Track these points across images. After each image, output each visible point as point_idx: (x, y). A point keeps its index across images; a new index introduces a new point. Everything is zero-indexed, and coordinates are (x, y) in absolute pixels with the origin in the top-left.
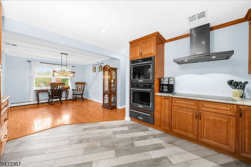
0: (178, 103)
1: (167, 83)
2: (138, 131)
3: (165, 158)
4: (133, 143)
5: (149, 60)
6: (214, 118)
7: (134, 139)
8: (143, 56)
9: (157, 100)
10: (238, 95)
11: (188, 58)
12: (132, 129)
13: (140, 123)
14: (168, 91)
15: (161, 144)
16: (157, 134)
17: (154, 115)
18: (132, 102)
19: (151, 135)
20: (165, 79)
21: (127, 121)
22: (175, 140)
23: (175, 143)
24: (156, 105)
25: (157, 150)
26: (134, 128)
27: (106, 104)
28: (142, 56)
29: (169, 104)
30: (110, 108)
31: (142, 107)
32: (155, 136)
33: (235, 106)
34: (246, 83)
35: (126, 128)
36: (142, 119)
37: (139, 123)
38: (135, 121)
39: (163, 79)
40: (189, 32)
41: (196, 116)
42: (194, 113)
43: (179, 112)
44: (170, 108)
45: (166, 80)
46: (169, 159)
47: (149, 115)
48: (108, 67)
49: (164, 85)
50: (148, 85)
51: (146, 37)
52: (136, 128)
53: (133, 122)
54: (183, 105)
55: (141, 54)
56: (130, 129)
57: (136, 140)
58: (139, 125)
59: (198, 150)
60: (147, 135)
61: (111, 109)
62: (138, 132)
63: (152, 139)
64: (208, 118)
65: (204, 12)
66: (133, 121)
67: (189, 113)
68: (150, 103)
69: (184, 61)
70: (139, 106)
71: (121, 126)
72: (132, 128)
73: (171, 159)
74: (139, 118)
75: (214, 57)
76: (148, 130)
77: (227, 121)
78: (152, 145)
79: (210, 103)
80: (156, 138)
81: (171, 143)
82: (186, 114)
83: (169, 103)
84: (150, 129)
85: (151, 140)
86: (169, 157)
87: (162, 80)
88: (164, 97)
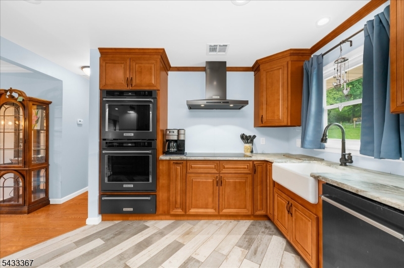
0: (195, 168)
1: (175, 138)
2: (127, 236)
3: (190, 259)
4: (126, 266)
5: (147, 96)
6: (234, 180)
7: (126, 256)
8: (133, 85)
9: (162, 168)
10: (249, 150)
11: (206, 101)
12: (114, 237)
13: (128, 220)
14: (176, 151)
15: (176, 242)
16: (165, 228)
17: (156, 195)
18: (106, 179)
19: (155, 234)
20: (173, 132)
21: (94, 226)
22: (192, 226)
23: (193, 231)
24: (161, 178)
25: (174, 255)
26: (116, 235)
27: (10, 200)
28: (131, 85)
29: (182, 172)
30: (26, 209)
31: (132, 186)
32: (162, 234)
33: (251, 163)
34: (254, 137)
35: (98, 242)
36: (131, 209)
37: (123, 220)
38: (113, 220)
39: (170, 132)
40: (204, 65)
41: (217, 182)
42: (214, 178)
43: (196, 181)
44: (184, 178)
45: (174, 134)
46: (195, 259)
47: (149, 198)
48: (15, 95)
49: (170, 141)
50: (144, 143)
51: (142, 51)
52: (120, 233)
53: (109, 224)
54: (202, 171)
55: (129, 81)
56: (109, 239)
57: (130, 258)
58: (126, 223)
59: (221, 228)
60: (149, 237)
61: (29, 213)
62: (128, 238)
63: (159, 239)
64: (229, 181)
65: (226, 46)
66: (109, 220)
67: (209, 180)
68: (148, 175)
69: (200, 105)
70: (125, 186)
71: (79, 243)
72: (112, 236)
73: (197, 257)
74: (125, 209)
75: (232, 105)
76: (147, 227)
77: (244, 180)
78: (163, 250)
79: (231, 162)
80: (165, 235)
81: (188, 233)
82: (205, 182)
83: (182, 170)
84: (150, 223)
85: (159, 241)
86: (194, 256)
87: (168, 132)
88: (175, 162)
